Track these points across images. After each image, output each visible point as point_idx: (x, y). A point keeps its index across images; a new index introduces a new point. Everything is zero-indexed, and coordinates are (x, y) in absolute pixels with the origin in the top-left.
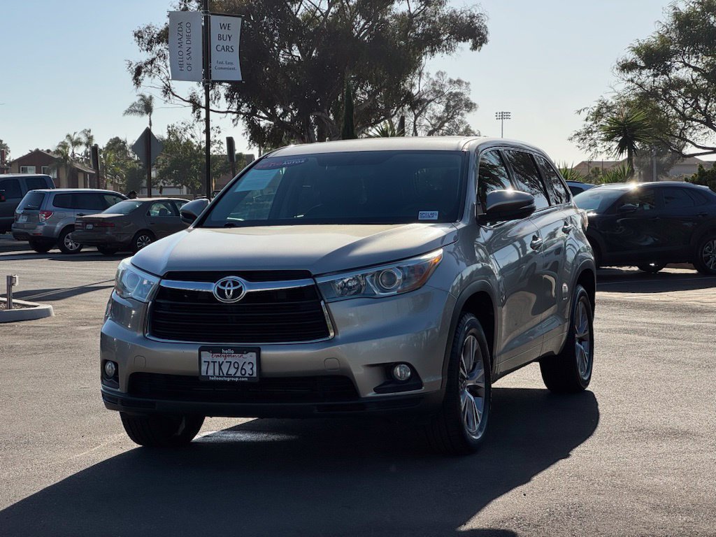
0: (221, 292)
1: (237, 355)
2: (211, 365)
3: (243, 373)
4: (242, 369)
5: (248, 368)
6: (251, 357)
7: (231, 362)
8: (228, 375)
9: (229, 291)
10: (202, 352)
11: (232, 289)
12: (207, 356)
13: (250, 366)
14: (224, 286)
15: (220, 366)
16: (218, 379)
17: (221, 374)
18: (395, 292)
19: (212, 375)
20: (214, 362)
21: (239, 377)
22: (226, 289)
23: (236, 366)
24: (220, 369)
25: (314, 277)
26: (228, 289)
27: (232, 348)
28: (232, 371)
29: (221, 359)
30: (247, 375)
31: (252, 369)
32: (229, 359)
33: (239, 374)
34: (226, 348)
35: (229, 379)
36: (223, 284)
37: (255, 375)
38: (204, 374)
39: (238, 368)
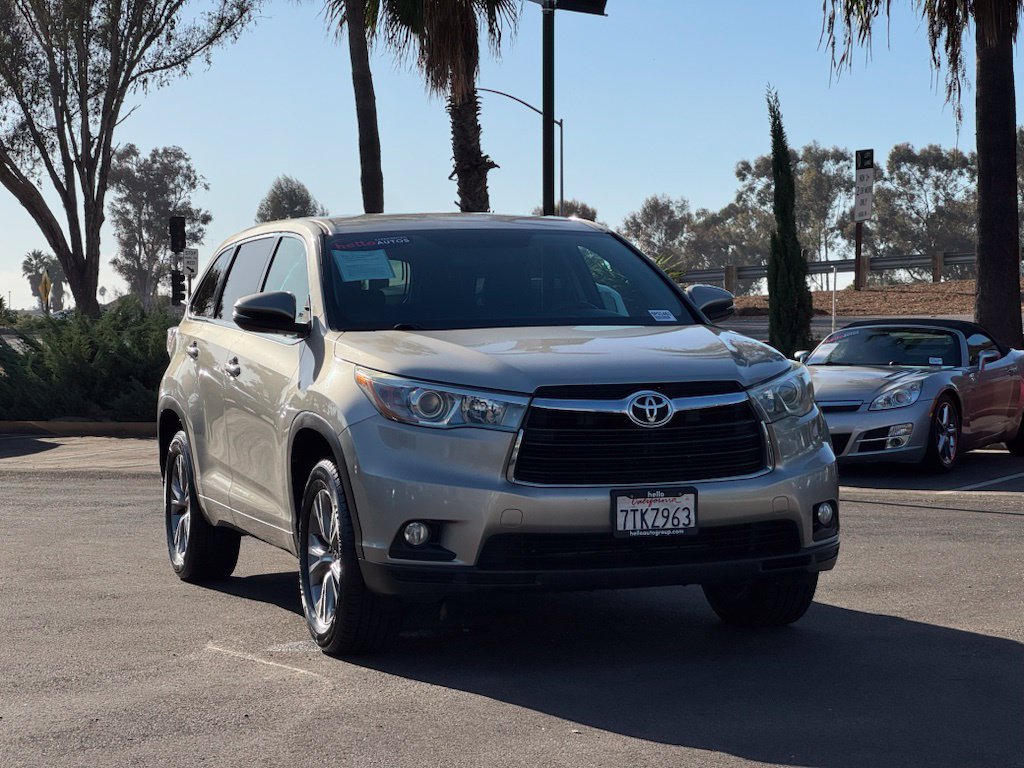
0: (639, 412)
1: (668, 499)
2: (630, 515)
3: (676, 522)
4: (674, 517)
5: (682, 516)
6: (687, 500)
7: (658, 510)
8: (655, 528)
9: (651, 411)
10: (618, 499)
11: (655, 407)
12: (624, 503)
13: (686, 513)
14: (644, 404)
15: (643, 515)
16: (641, 534)
17: (645, 527)
19: (632, 528)
20: (634, 511)
21: (671, 530)
22: (647, 408)
23: (666, 514)
24: (643, 519)
25: (745, 389)
26: (651, 407)
27: (662, 490)
28: (660, 522)
29: (644, 506)
30: (681, 526)
31: (688, 517)
32: (654, 506)
33: (669, 525)
34: (654, 490)
35: (657, 533)
36: (642, 401)
37: (692, 525)
38: (620, 528)
39: (667, 517)
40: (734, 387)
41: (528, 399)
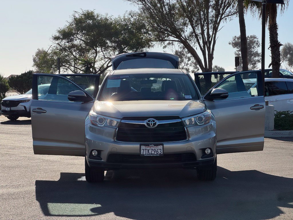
0: (148, 124)
1: (155, 146)
2: (145, 150)
3: (157, 153)
4: (157, 151)
5: (159, 151)
6: (160, 147)
7: (152, 149)
8: (151, 154)
9: (151, 124)
10: (142, 146)
11: (152, 123)
12: (143, 147)
13: (160, 150)
14: (150, 122)
15: (148, 150)
16: (147, 155)
17: (149, 154)
18: (203, 124)
19: (145, 154)
20: (146, 149)
21: (156, 155)
22: (150, 123)
23: (155, 150)
24: (148, 152)
25: (181, 118)
26: (151, 123)
27: (153, 144)
28: (153, 152)
29: (149, 148)
30: (159, 154)
31: (161, 151)
32: (151, 148)
33: (155, 153)
34: (151, 144)
35: (152, 155)
36: (149, 121)
37: (162, 153)
38: (142, 153)
39: (155, 151)
40: (178, 118)
41: (120, 120)
